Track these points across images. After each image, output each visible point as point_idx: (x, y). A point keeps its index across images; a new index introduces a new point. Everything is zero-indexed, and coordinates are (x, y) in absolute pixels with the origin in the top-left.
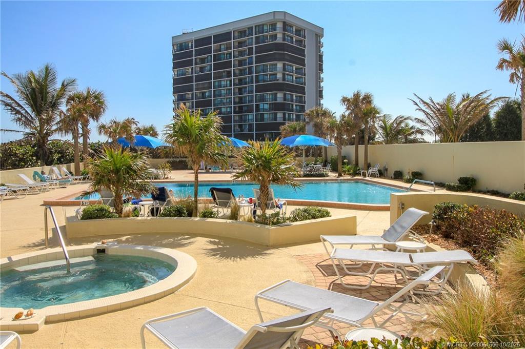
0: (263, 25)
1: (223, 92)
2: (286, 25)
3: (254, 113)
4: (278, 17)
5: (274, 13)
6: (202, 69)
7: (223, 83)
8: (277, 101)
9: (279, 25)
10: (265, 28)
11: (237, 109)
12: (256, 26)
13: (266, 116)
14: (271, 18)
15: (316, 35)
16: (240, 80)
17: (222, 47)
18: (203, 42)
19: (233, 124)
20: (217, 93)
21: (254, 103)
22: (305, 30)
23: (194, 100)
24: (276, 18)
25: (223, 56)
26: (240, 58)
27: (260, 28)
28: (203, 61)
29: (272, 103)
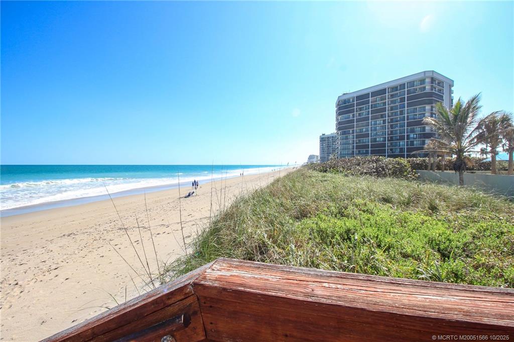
0: (414, 82)
1: (378, 128)
2: (433, 80)
3: (406, 140)
4: (427, 75)
5: (425, 72)
6: (360, 115)
7: (378, 122)
8: (425, 131)
9: (428, 80)
10: (415, 84)
11: (389, 139)
12: (407, 83)
13: (415, 143)
14: (423, 75)
15: (450, 85)
16: (392, 119)
17: (378, 99)
18: (362, 98)
19: (387, 148)
20: (373, 128)
21: (406, 134)
22: (443, 82)
23: (355, 134)
24: (426, 75)
25: (378, 105)
26: (392, 105)
27: (411, 84)
28: (361, 109)
29: (421, 134)
